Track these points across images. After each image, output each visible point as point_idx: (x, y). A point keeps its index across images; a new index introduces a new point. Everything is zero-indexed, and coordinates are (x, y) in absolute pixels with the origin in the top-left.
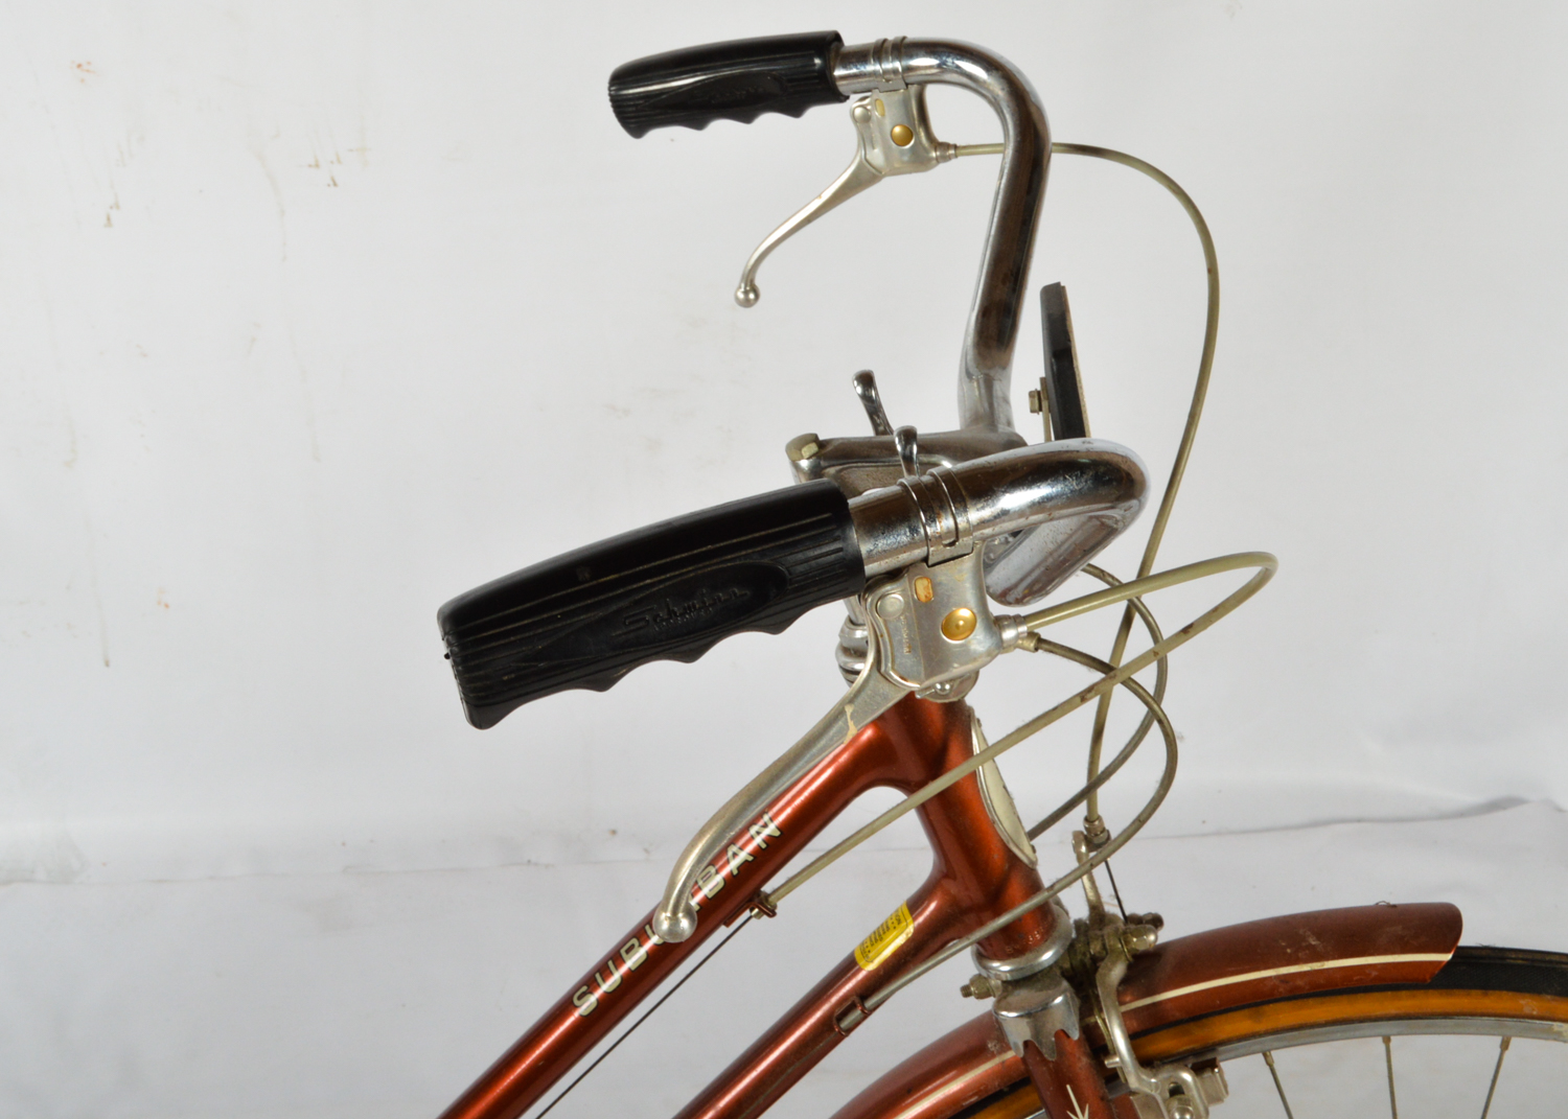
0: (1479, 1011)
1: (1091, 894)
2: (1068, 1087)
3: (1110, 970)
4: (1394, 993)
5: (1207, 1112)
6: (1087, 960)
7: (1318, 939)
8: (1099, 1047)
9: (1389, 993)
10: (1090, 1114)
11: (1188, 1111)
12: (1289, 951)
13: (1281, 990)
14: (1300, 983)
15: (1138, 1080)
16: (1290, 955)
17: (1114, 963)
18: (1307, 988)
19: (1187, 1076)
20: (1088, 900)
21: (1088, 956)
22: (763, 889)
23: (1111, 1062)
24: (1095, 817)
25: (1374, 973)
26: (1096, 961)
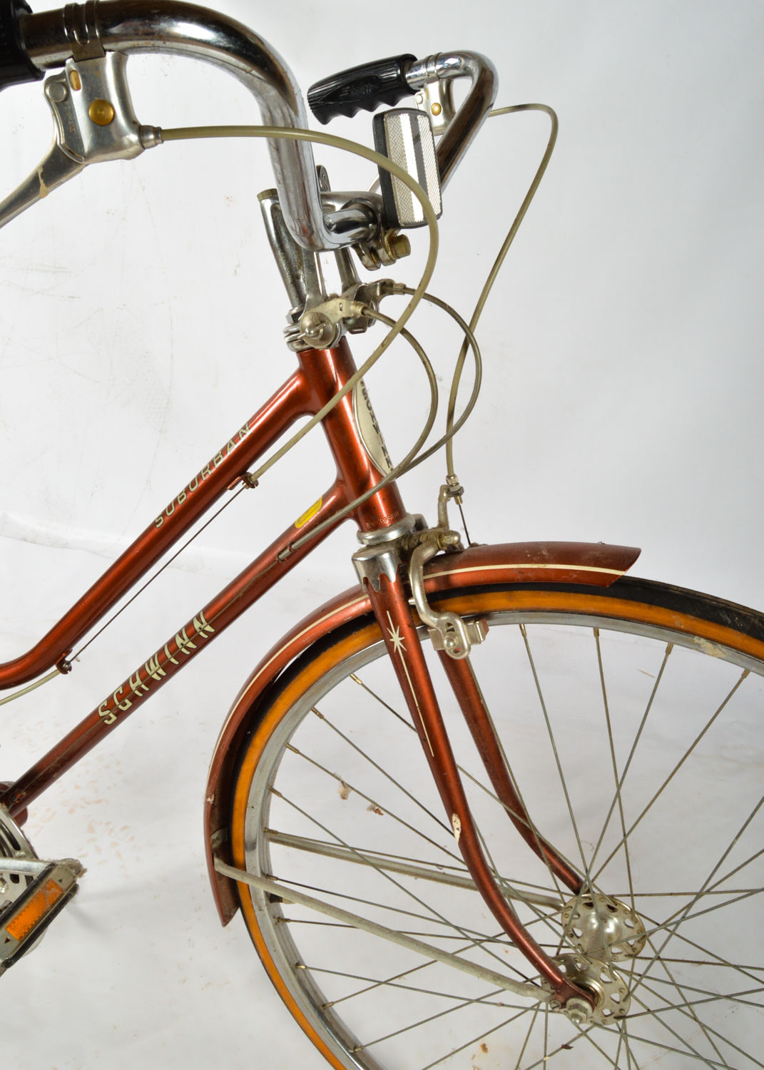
0: (646, 619)
1: (443, 518)
2: (388, 612)
3: (424, 549)
4: (593, 596)
5: (469, 648)
6: (416, 543)
7: (548, 552)
8: (407, 592)
9: (590, 596)
10: (400, 632)
11: (452, 640)
12: (529, 556)
13: (519, 577)
14: (530, 575)
15: (427, 617)
16: (528, 558)
17: (428, 547)
18: (534, 578)
19: (459, 623)
20: (439, 521)
21: (417, 541)
22: (248, 471)
23: (411, 601)
24: (452, 474)
25: (575, 576)
26: (420, 543)
